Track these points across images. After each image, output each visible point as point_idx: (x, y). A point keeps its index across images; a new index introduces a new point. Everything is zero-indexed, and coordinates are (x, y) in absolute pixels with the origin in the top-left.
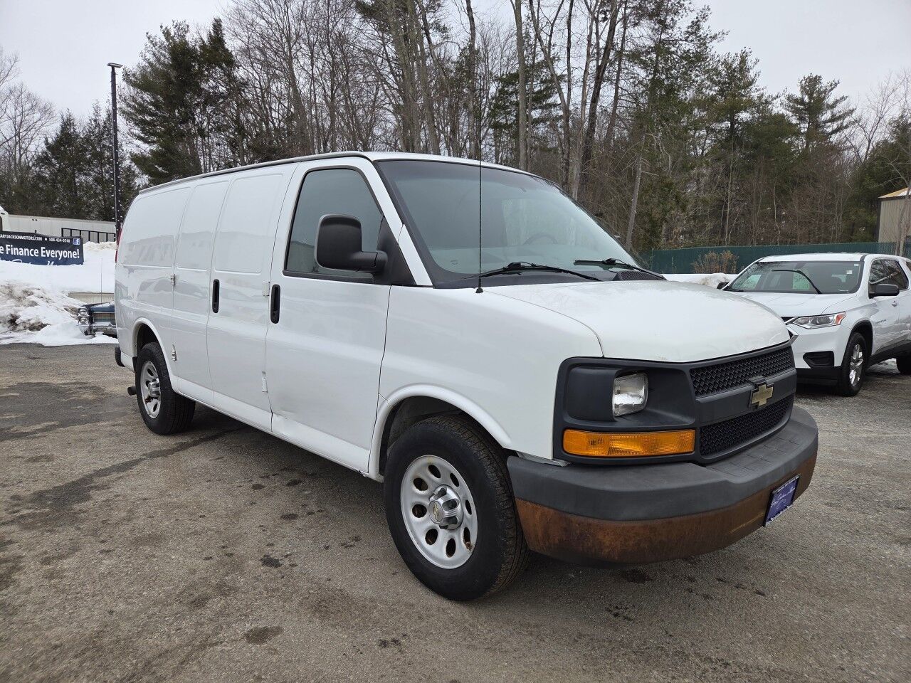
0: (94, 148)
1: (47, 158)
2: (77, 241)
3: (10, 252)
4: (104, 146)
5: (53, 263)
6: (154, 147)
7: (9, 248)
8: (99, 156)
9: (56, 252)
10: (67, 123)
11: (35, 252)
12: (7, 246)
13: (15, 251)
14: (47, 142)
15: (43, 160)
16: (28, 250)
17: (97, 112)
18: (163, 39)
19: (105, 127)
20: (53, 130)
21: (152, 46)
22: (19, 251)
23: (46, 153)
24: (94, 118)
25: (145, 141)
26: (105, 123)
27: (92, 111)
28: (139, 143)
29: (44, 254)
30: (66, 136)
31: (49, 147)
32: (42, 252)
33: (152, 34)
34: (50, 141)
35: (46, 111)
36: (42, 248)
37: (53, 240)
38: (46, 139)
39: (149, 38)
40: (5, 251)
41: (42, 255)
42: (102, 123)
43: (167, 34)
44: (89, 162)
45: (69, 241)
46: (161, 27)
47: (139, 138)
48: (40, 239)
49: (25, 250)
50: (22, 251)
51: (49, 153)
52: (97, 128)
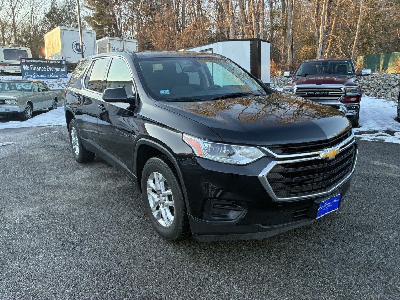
0: (67, 14)
1: (45, 21)
2: (63, 62)
3: (32, 69)
4: (71, 13)
5: (53, 74)
6: (95, 12)
7: (32, 67)
8: (69, 18)
9: (54, 68)
10: (54, 3)
11: (44, 69)
12: (31, 66)
13: (35, 68)
14: (45, 13)
15: (44, 22)
16: (40, 67)
19: (71, 3)
20: (47, 7)
22: (37, 68)
28: (87, 10)
29: (49, 69)
30: (53, 10)
31: (46, 16)
32: (48, 68)
34: (46, 12)
36: (47, 66)
37: (52, 62)
38: (45, 12)
40: (30, 69)
41: (48, 70)
45: (59, 62)
47: (88, 8)
48: (46, 62)
49: (39, 68)
50: (38, 68)
51: (46, 18)
52: (67, 4)
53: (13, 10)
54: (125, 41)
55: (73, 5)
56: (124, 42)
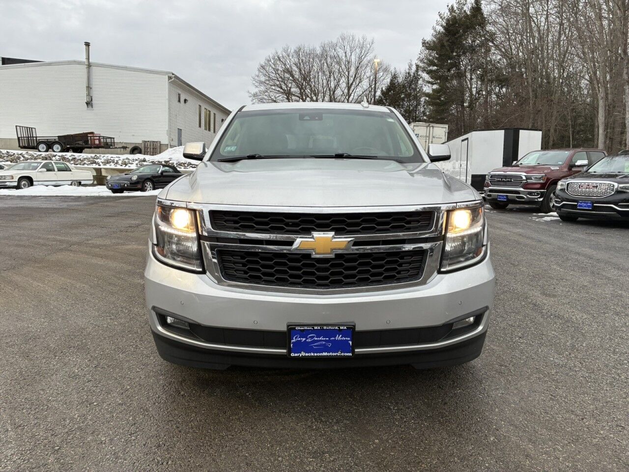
0: (407, 91)
4: (412, 89)
6: (435, 87)
8: (408, 96)
10: (394, 77)
14: (382, 91)
15: (380, 101)
17: (410, 68)
18: (449, 14)
19: (414, 76)
20: (386, 82)
21: (441, 20)
23: (381, 98)
24: (408, 71)
25: (432, 84)
26: (414, 74)
27: (408, 67)
28: (430, 85)
30: (392, 86)
33: (442, 12)
34: (384, 89)
35: (386, 70)
38: (382, 89)
39: (440, 16)
42: (412, 74)
43: (452, 10)
44: (403, 100)
46: (448, 6)
47: (429, 82)
51: (383, 97)
52: (409, 78)
53: (349, 88)
54: (433, 126)
55: (416, 78)
56: (431, 128)
